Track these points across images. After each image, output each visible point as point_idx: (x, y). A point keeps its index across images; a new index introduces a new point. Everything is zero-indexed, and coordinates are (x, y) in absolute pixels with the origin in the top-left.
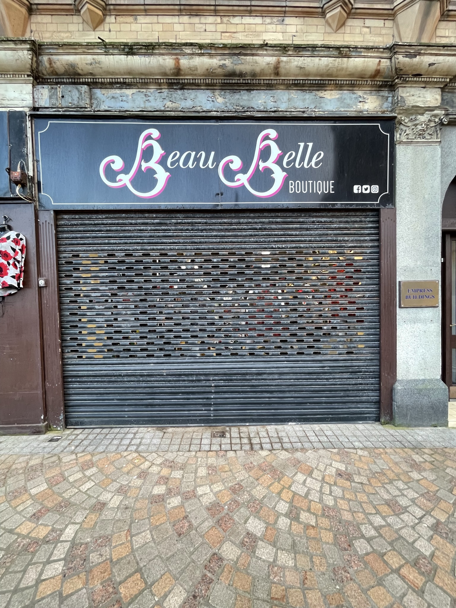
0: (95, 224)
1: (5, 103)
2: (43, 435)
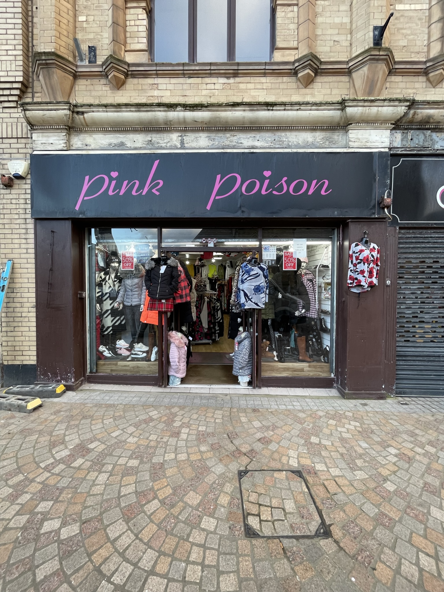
0: (425, 238)
1: (369, 145)
2: (389, 400)
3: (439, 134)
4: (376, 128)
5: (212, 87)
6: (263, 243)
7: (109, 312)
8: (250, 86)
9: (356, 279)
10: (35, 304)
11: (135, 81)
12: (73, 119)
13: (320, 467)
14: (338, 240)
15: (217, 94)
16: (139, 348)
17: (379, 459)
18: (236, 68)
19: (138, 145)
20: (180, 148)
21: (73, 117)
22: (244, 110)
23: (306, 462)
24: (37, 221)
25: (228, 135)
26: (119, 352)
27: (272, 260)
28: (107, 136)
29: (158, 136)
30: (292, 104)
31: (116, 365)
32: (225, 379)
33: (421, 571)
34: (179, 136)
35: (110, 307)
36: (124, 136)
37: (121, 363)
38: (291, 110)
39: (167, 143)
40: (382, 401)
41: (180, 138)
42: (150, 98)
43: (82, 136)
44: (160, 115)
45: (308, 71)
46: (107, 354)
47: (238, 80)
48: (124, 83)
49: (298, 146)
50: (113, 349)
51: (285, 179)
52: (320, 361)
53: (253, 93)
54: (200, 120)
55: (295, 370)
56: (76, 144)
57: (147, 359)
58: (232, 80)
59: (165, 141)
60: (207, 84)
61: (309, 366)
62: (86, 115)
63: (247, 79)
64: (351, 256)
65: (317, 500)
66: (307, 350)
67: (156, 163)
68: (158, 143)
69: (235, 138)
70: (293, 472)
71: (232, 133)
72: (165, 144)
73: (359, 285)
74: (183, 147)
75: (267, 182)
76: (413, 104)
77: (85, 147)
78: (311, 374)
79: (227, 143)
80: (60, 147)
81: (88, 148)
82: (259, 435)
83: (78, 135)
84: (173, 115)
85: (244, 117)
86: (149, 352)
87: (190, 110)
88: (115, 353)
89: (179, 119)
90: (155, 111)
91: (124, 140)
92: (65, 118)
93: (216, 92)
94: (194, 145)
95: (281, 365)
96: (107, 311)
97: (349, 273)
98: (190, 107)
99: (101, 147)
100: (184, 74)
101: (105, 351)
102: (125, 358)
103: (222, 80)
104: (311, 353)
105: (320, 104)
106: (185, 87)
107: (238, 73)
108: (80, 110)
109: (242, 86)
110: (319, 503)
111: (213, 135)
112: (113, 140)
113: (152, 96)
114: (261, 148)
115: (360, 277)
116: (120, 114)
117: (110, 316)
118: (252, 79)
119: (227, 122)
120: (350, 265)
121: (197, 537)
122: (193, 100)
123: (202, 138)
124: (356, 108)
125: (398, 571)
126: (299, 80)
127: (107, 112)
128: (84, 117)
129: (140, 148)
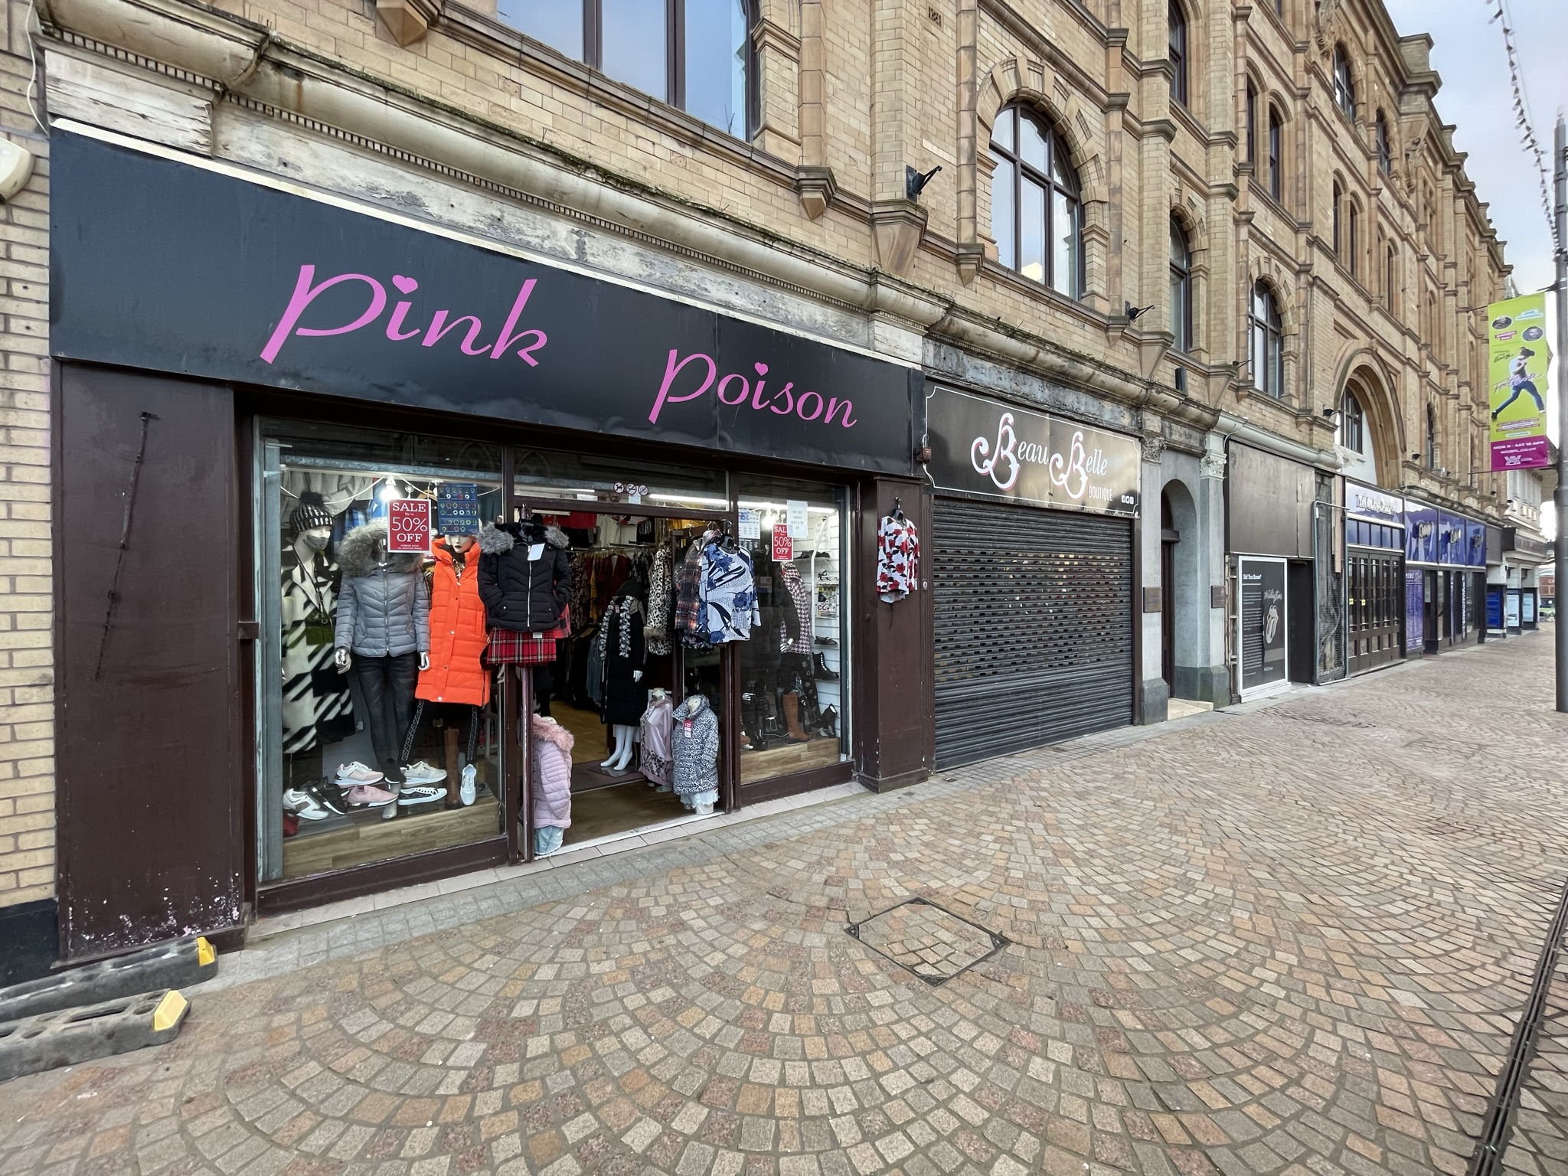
1: (899, 352)
2: (932, 780)
3: (969, 358)
4: (907, 329)
5: (649, 148)
6: (740, 504)
7: (308, 680)
8: (721, 178)
9: (891, 579)
10: (51, 672)
11: (457, 48)
12: (253, 78)
13: (935, 884)
14: (853, 508)
15: (658, 166)
16: (420, 776)
17: (983, 851)
18: (699, 131)
19: (467, 220)
20: (575, 262)
21: (256, 71)
22: (724, 229)
23: (915, 885)
24: (66, 370)
25: (681, 265)
26: (357, 799)
27: (754, 540)
28: (360, 161)
29: (518, 212)
30: (803, 249)
31: (355, 837)
32: (648, 812)
33: (1096, 930)
34: (573, 231)
35: (309, 667)
36: (421, 180)
37: (368, 830)
38: (801, 258)
39: (544, 239)
40: (925, 784)
41: (576, 238)
42: (499, 109)
43: (267, 130)
44: (544, 171)
45: (819, 195)
46: (312, 811)
47: (699, 155)
48: (421, 39)
49: (800, 325)
50: (332, 794)
51: (790, 385)
52: (818, 736)
53: (728, 194)
54: (632, 217)
55: (786, 761)
56: (242, 148)
57: (451, 802)
58: (687, 152)
59: (539, 232)
60: (638, 137)
61: (809, 749)
62: (307, 83)
63: (717, 162)
64: (881, 540)
65: (966, 918)
66: (801, 718)
67: (529, 285)
68: (519, 231)
69: (694, 275)
70: (912, 902)
71: (690, 263)
72: (538, 240)
73: (896, 591)
74: (581, 261)
75: (761, 384)
76: (952, 307)
77: (281, 169)
78: (812, 762)
79: (680, 282)
80: (182, 140)
81: (290, 173)
82: (818, 878)
83: (248, 123)
84: (571, 181)
85: (721, 242)
86: (452, 783)
87: (615, 188)
88: (343, 805)
89: (585, 196)
90: (530, 157)
91: (419, 192)
92: (228, 63)
93: (658, 164)
94: (608, 262)
95: (762, 755)
96: (300, 678)
97: (881, 569)
98: (618, 181)
99: (338, 186)
100: (588, 92)
101: (306, 805)
102: (376, 814)
103: (670, 143)
104: (807, 723)
105: (843, 265)
106: (589, 121)
107: (701, 144)
108: (292, 62)
109: (707, 171)
110: (971, 920)
111: (650, 255)
112: (383, 181)
113: (506, 109)
114: (741, 311)
115: (897, 576)
116: (429, 126)
117: (311, 692)
118: (726, 167)
119: (685, 239)
120: (882, 555)
121: (883, 1017)
122: (606, 158)
123: (626, 254)
124: (890, 290)
125: (1083, 940)
126: (802, 202)
127: (386, 103)
128: (300, 87)
129: (469, 230)
